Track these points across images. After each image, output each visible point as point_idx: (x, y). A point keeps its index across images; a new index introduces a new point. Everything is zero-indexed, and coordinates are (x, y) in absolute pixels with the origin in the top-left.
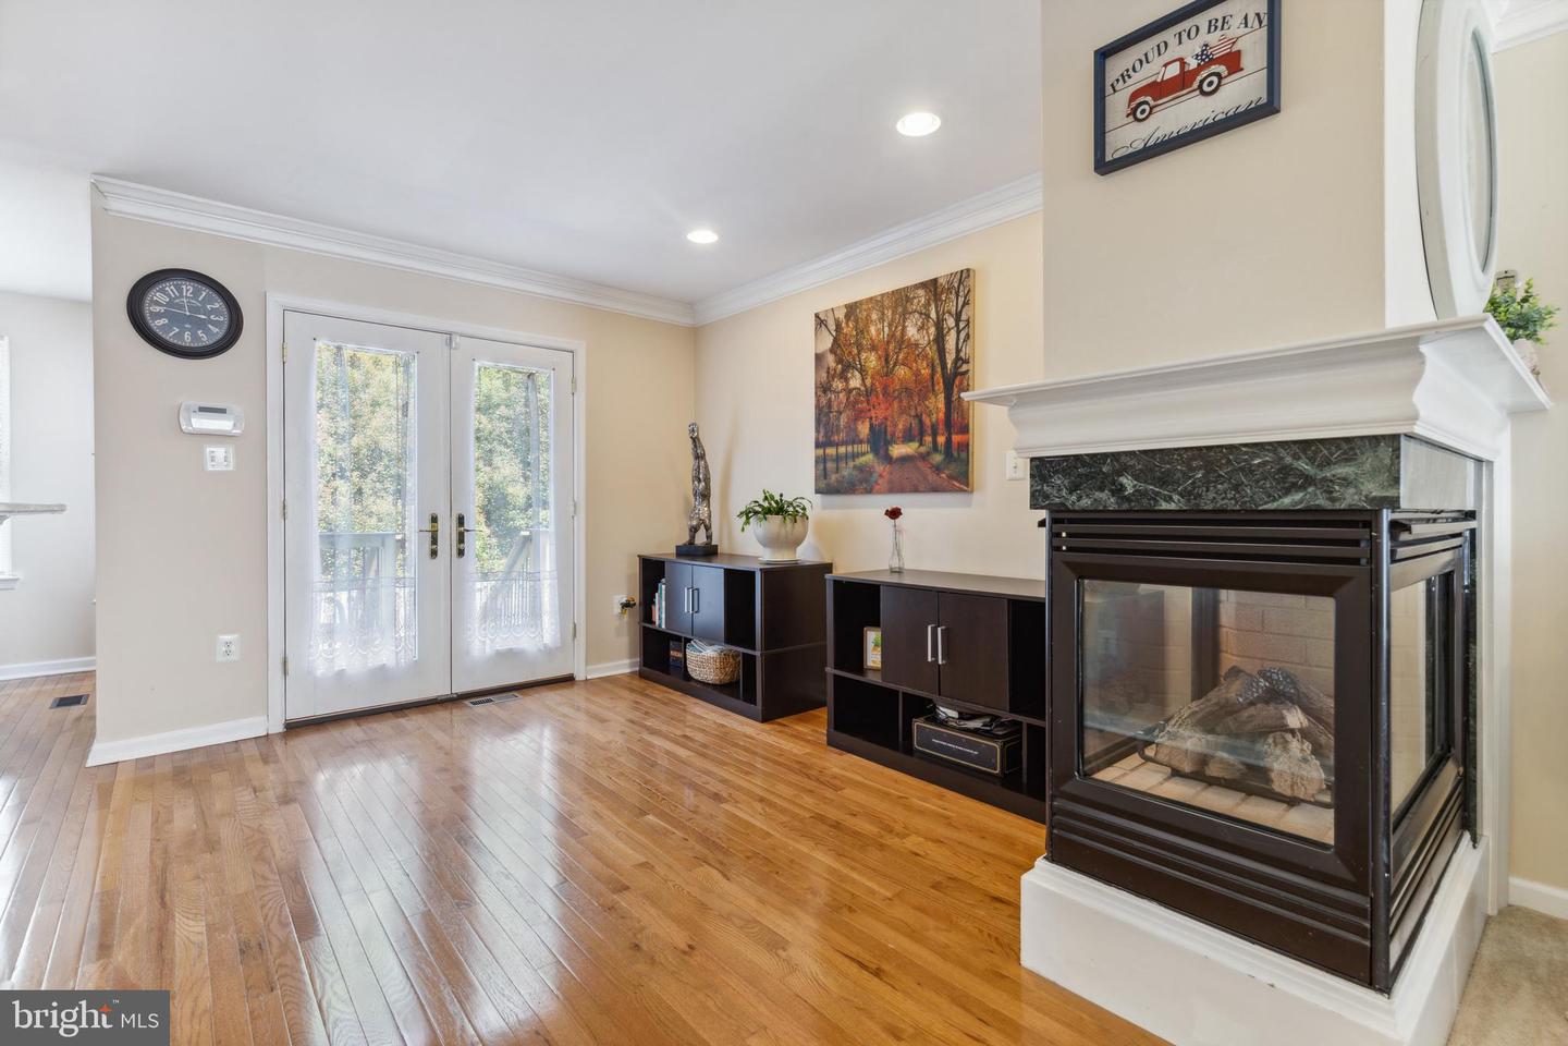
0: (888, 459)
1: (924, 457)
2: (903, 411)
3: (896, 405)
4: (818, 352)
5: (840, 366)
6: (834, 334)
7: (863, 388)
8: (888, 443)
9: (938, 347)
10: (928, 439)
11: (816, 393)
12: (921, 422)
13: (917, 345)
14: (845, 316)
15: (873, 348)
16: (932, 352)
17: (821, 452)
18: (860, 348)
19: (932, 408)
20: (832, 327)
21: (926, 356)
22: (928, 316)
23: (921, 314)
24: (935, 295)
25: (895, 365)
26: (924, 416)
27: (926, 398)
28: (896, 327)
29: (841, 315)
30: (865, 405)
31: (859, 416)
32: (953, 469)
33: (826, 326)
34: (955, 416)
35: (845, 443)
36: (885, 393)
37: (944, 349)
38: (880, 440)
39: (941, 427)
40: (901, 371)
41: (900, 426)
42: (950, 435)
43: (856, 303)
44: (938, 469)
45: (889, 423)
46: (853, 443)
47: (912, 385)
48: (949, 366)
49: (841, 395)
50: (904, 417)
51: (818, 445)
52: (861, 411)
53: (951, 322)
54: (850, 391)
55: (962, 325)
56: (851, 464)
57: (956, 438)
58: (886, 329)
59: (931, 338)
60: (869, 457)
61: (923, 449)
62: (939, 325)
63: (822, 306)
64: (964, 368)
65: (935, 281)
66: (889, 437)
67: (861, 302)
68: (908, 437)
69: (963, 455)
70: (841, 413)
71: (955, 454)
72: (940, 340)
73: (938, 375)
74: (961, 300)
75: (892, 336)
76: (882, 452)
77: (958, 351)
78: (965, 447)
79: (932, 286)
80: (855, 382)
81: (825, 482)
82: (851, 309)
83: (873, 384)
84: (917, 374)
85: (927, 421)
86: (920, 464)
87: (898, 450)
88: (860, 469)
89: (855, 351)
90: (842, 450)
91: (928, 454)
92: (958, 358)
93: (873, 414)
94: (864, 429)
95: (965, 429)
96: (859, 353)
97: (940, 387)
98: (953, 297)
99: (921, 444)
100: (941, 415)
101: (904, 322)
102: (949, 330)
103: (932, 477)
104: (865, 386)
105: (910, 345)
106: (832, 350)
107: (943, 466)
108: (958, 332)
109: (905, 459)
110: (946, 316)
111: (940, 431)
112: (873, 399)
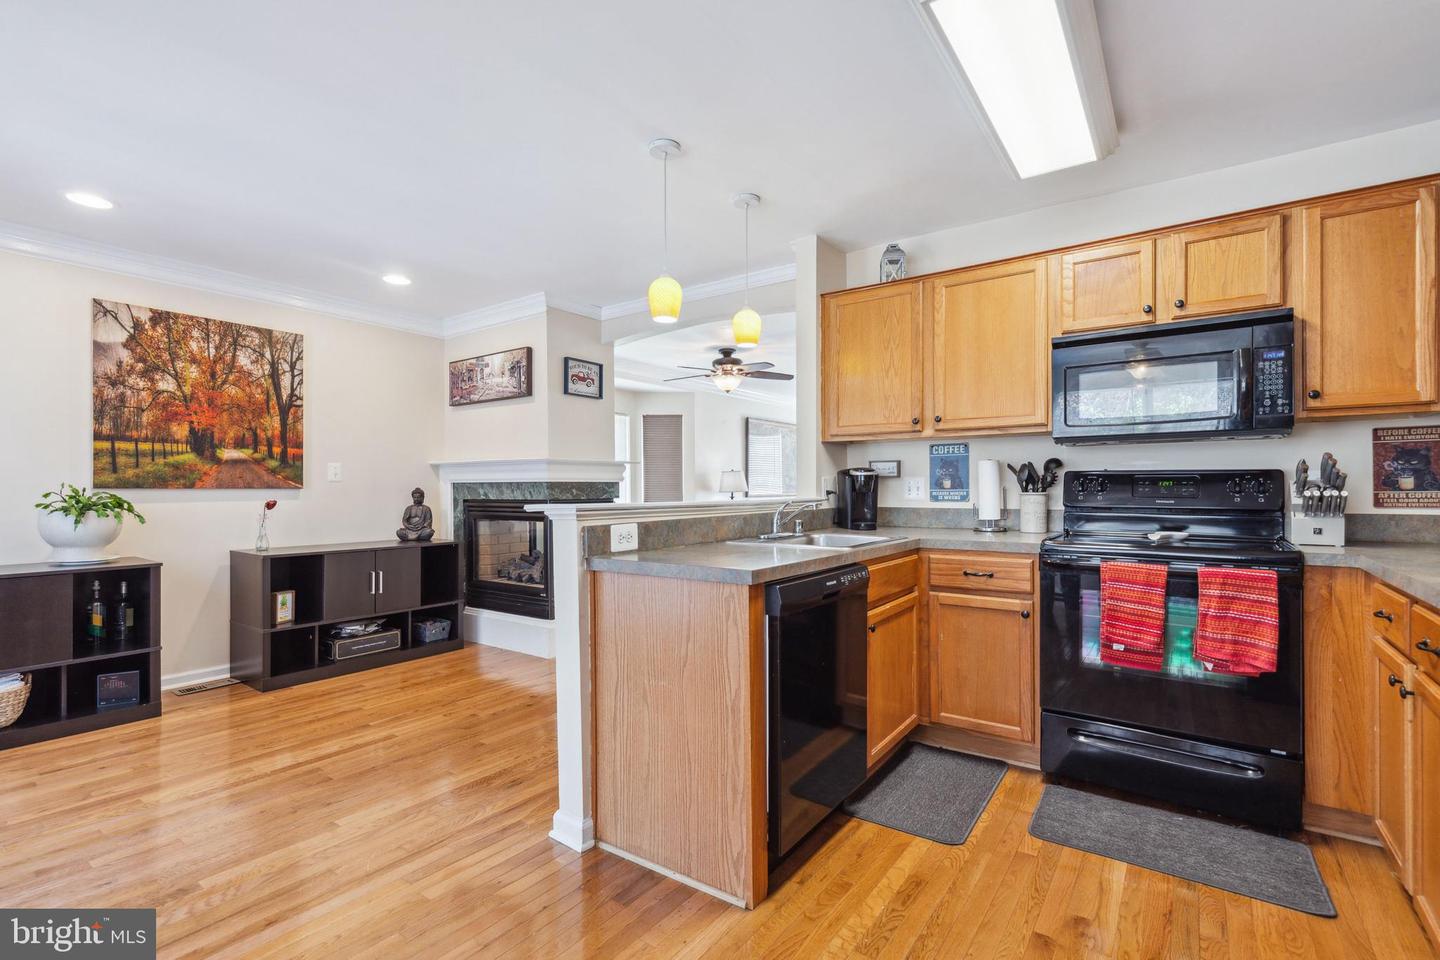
0: (218, 461)
1: (258, 462)
2: (233, 423)
3: (225, 416)
4: (99, 339)
5: (141, 365)
6: (132, 331)
7: (178, 393)
8: (214, 447)
9: (273, 380)
10: (264, 449)
11: (95, 383)
12: (255, 435)
13: (250, 374)
14: (151, 319)
15: (193, 360)
16: (267, 383)
17: (106, 445)
18: (174, 357)
19: (267, 424)
20: (129, 324)
21: (261, 385)
22: (262, 355)
23: (254, 351)
24: (270, 341)
25: (224, 383)
26: (258, 431)
27: (260, 416)
28: (225, 353)
29: (145, 317)
30: (182, 409)
31: (173, 417)
32: (288, 472)
33: (116, 318)
34: (290, 435)
35: (146, 440)
36: (211, 402)
37: (279, 384)
38: (202, 443)
39: (277, 441)
40: (232, 390)
41: (232, 434)
42: (286, 447)
43: (168, 313)
44: (273, 472)
45: (215, 430)
46: (163, 441)
47: (244, 403)
48: (284, 398)
49: (144, 394)
50: (236, 427)
51: (97, 436)
52: (176, 414)
53: (286, 367)
54: (160, 392)
55: (296, 372)
56: (160, 461)
57: (291, 451)
58: (213, 351)
59: (266, 373)
60: (190, 457)
61: (257, 456)
62: (274, 365)
63: (109, 297)
64: (298, 402)
65: (270, 332)
66: (216, 442)
67: (176, 316)
68: (239, 444)
69: (297, 463)
70: (143, 411)
71: (291, 462)
72: (275, 375)
73: (273, 401)
74: (295, 355)
75: (219, 359)
76: (207, 453)
77: (293, 390)
78: (300, 458)
79: (267, 335)
80: (167, 384)
81: (114, 476)
82: (158, 317)
83: (193, 394)
84: (251, 396)
85: (262, 435)
86: (256, 468)
87: (227, 454)
88: (176, 466)
89: (166, 356)
90: (145, 447)
91: (264, 459)
92: (292, 395)
93: (194, 418)
94: (181, 431)
95: (299, 445)
96: (173, 361)
97: (275, 411)
98: (288, 349)
99: (256, 451)
100: (277, 432)
101: (235, 349)
102: (285, 372)
103: (267, 477)
104: (182, 392)
105: (241, 370)
106: (125, 345)
107: (278, 470)
108: (293, 377)
109: (235, 462)
110: (282, 361)
111: (276, 444)
112: (194, 405)
